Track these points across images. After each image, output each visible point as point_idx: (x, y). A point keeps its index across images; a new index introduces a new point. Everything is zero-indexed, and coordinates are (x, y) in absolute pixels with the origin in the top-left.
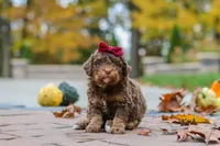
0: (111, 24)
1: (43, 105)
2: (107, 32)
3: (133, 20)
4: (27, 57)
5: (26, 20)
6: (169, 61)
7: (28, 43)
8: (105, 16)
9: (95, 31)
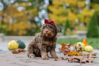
0: (40, 19)
1: (10, 50)
2: (38, 22)
3: (49, 17)
4: (3, 33)
5: (3, 17)
6: (65, 34)
7: (4, 27)
8: (38, 16)
9: (33, 21)
